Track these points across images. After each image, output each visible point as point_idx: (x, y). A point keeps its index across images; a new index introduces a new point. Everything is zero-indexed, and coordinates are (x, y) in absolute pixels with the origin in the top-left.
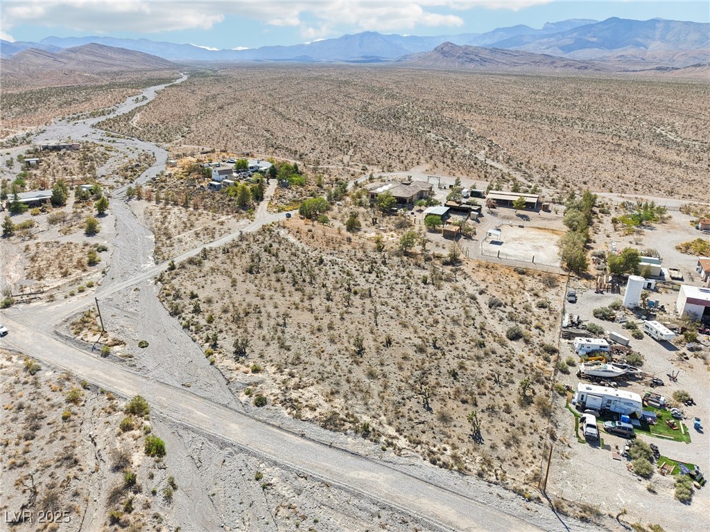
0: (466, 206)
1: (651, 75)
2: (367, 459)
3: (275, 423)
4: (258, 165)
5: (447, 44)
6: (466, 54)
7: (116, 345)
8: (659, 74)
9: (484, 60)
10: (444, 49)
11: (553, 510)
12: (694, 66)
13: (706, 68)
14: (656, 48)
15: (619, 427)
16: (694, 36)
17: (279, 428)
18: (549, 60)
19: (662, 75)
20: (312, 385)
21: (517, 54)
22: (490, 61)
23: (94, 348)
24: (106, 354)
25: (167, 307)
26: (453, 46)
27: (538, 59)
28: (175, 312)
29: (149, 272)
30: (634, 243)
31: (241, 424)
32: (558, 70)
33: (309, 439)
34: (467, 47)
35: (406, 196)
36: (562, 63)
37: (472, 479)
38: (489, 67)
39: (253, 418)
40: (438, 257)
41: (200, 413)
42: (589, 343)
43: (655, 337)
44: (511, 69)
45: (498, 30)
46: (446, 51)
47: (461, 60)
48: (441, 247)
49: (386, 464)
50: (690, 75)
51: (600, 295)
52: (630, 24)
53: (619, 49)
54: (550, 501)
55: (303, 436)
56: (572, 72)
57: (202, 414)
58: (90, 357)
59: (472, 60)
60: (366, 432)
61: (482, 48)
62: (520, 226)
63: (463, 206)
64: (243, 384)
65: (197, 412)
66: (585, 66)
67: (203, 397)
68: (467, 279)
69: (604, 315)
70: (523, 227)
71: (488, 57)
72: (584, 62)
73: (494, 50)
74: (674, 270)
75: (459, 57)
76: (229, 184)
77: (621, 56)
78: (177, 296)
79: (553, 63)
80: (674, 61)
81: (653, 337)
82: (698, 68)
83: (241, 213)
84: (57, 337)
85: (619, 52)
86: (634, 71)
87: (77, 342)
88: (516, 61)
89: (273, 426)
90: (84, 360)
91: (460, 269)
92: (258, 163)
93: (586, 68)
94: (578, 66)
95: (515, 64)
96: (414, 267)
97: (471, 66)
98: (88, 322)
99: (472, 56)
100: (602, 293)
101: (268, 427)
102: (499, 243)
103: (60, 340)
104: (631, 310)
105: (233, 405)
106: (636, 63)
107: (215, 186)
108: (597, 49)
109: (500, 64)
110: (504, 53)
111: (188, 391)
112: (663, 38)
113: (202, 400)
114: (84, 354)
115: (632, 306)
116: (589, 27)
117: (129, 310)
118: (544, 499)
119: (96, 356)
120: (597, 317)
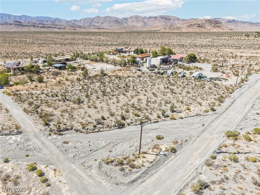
69: (153, 70)
100: (140, 67)
102: (95, 68)
119: (173, 156)
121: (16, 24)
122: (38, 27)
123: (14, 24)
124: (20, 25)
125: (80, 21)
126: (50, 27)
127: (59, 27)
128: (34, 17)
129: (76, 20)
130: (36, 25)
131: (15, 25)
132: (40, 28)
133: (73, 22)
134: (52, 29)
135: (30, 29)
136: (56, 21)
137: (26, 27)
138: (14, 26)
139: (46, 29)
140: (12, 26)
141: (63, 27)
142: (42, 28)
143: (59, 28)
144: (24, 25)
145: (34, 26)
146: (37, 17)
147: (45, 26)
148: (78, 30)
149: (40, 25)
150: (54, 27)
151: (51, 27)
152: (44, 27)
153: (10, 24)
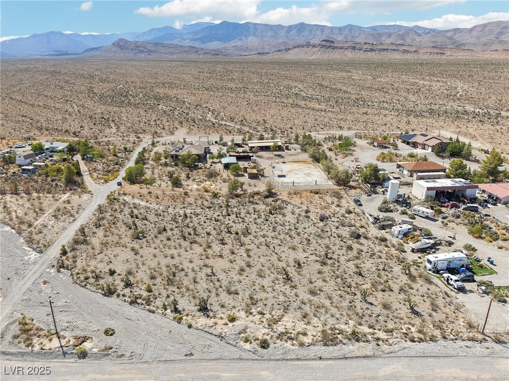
0: (244, 154)
1: (256, 58)
2: (376, 357)
3: (292, 357)
4: (52, 146)
5: (122, 40)
6: (137, 47)
7: (83, 342)
8: (260, 57)
9: (150, 52)
10: (120, 44)
11: (496, 343)
12: (277, 51)
13: (283, 52)
14: (252, 41)
15: (467, 276)
16: (270, 33)
17: (298, 359)
18: (194, 50)
19: (261, 57)
20: (283, 315)
21: (171, 46)
22: (155, 52)
23: (65, 354)
24: (83, 355)
25: (94, 290)
26: (126, 41)
27: (187, 49)
28: (110, 292)
29: (40, 262)
30: (355, 161)
31: (267, 369)
32: (201, 57)
33: (327, 359)
34: (136, 42)
35: (201, 153)
36: (203, 52)
37: (442, 342)
38: (154, 56)
39: (270, 360)
40: (258, 193)
41: (226, 375)
42: (402, 229)
43: (423, 216)
44: (170, 57)
45: (152, 30)
46: (121, 45)
47: (134, 51)
48: (253, 186)
49: (389, 355)
50: (276, 57)
51: (370, 197)
52: (236, 26)
53: (232, 42)
54: (491, 338)
55: (320, 358)
56: (209, 57)
57: (229, 375)
58: (69, 364)
59: (142, 52)
60: (355, 337)
61: (147, 43)
62: (283, 163)
63: (242, 154)
64: (235, 334)
65: (224, 374)
66: (217, 53)
67: (214, 360)
68: (289, 205)
69: (386, 209)
70: (285, 163)
71: (152, 49)
72: (215, 50)
73: (156, 44)
74: (392, 173)
75: (132, 50)
76: (40, 166)
77: (235, 46)
78: (97, 277)
79: (197, 52)
80: (264, 48)
81: (420, 216)
82: (280, 53)
83: (75, 190)
84: (8, 357)
85: (232, 43)
86: (246, 55)
87: (38, 353)
88: (173, 51)
89: (292, 360)
90: (64, 369)
91: (279, 199)
92: (52, 144)
93: (218, 54)
94: (213, 53)
95: (173, 53)
96: (249, 204)
97: (143, 55)
98: (31, 330)
99: (142, 49)
100: (370, 195)
101: (289, 362)
102: (284, 176)
103: (14, 358)
104: (394, 202)
105: (245, 355)
106: (245, 51)
107: (29, 170)
108: (219, 42)
109: (162, 54)
110: (164, 46)
111: (195, 359)
112: (254, 35)
113: (215, 362)
114: (57, 364)
115: (394, 200)
116: (211, 27)
117: (59, 304)
118: (487, 338)
119: (73, 360)
120: (382, 212)
121: (323, 45)
122: (360, 50)
123: (319, 45)
124: (330, 47)
125: (471, 30)
126: (384, 50)
127: (405, 48)
128: (368, 28)
129: (459, 29)
130: (358, 46)
131: (321, 48)
132: (365, 51)
133: (449, 34)
134: (389, 53)
135: (345, 55)
136: (408, 34)
137: (339, 51)
138: (318, 48)
139: (375, 54)
140: (316, 49)
141: (414, 49)
142: (369, 51)
143: (405, 51)
144: (337, 47)
145: (354, 48)
146: (374, 28)
147: (375, 48)
148: (449, 54)
149: (366, 46)
150: (394, 50)
151: (387, 49)
152: (372, 50)
153: (314, 46)
